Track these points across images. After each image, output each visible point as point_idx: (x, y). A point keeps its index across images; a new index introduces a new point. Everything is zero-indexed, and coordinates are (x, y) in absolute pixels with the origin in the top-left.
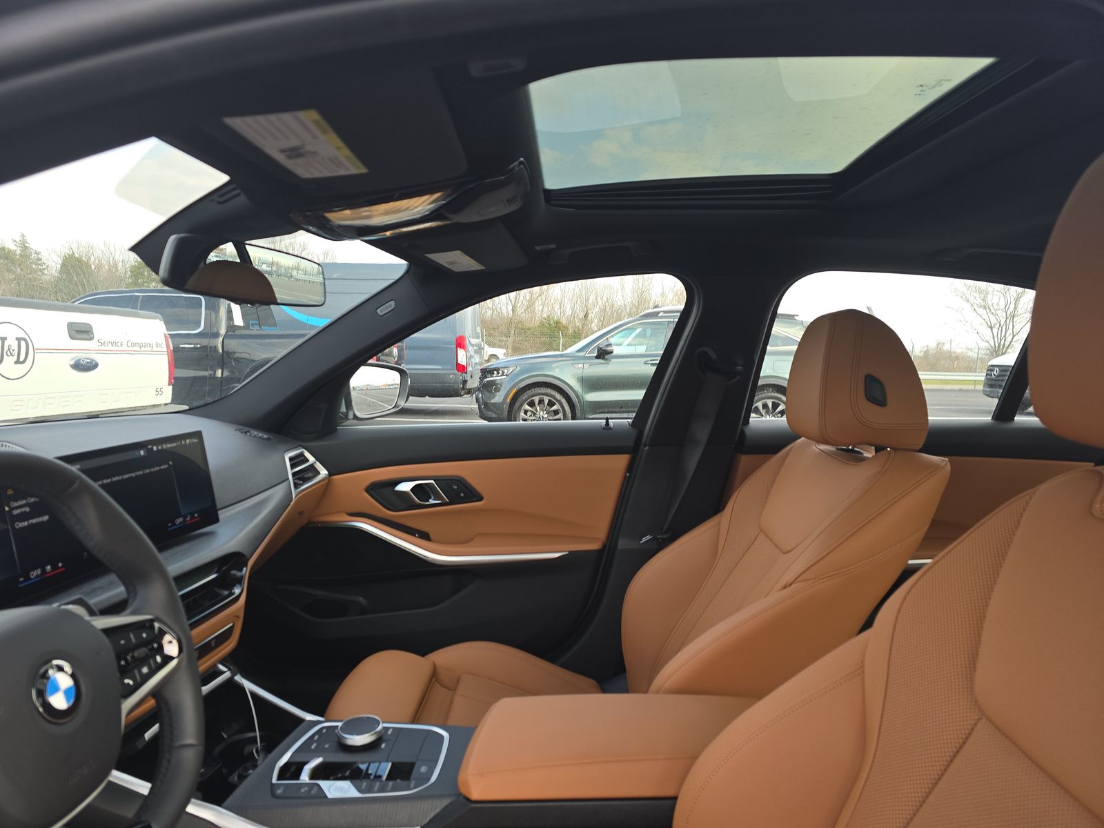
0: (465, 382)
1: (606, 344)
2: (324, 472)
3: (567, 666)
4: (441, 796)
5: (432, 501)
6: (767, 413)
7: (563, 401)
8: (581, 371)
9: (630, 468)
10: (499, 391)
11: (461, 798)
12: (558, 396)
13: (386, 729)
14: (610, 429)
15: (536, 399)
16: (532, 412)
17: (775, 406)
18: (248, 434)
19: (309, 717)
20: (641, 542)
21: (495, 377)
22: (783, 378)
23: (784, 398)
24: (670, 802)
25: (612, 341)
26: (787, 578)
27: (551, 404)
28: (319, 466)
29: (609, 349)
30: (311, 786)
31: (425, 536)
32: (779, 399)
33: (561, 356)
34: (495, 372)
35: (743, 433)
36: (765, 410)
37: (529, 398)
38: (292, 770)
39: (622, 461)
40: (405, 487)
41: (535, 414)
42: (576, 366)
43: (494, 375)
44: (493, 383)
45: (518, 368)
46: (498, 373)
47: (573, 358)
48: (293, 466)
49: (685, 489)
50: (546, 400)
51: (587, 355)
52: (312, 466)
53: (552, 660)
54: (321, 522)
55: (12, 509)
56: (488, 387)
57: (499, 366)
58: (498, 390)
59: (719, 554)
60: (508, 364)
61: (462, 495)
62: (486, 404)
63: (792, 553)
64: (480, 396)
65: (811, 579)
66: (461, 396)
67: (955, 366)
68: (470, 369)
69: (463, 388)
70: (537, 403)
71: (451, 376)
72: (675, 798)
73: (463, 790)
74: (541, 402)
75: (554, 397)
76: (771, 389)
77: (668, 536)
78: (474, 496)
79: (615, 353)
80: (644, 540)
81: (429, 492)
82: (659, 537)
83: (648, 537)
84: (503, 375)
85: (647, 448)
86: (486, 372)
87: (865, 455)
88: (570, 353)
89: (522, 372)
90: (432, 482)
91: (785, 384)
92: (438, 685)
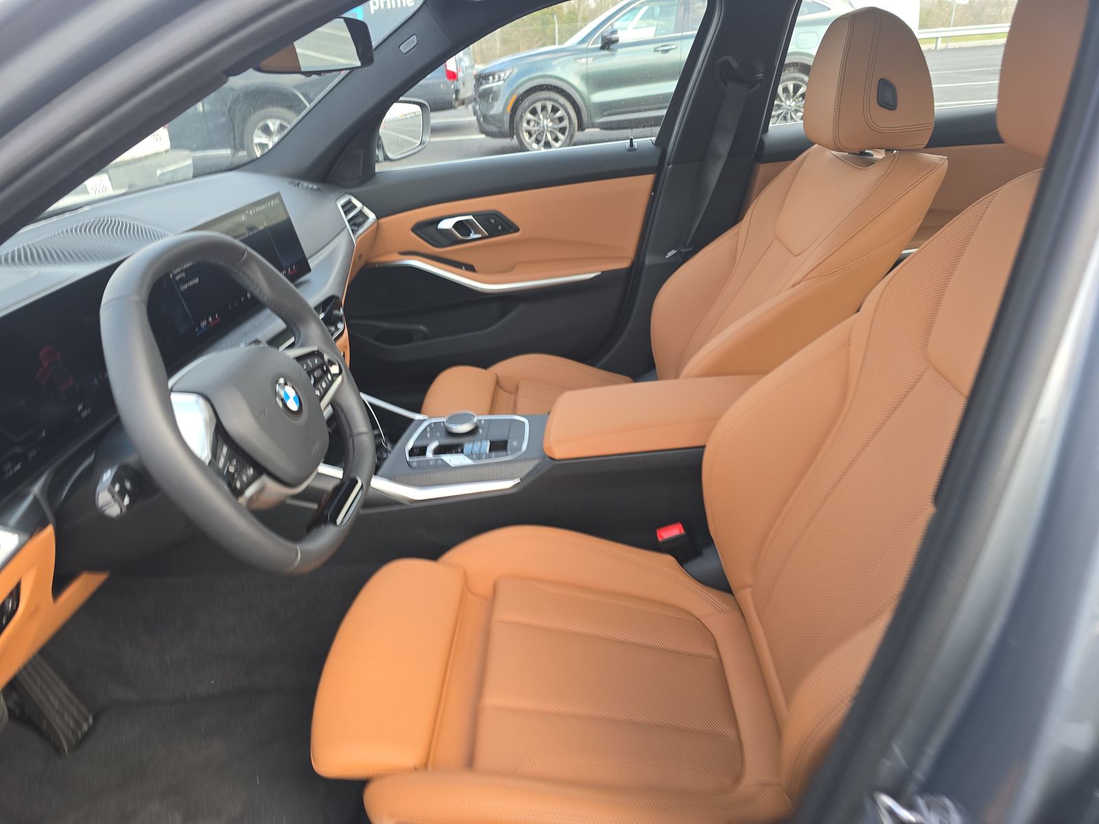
0: (457, 92)
1: (612, 30)
2: (372, 216)
3: (605, 368)
4: (532, 459)
5: (473, 236)
6: (788, 98)
7: (568, 106)
8: (584, 67)
9: (655, 188)
10: (497, 100)
11: (548, 459)
12: (562, 100)
13: (480, 421)
14: (635, 150)
15: (538, 106)
16: (535, 121)
17: (796, 88)
18: (300, 186)
19: (417, 417)
20: (667, 257)
21: (492, 84)
22: (808, 55)
23: (806, 78)
24: (701, 449)
25: (616, 26)
26: (796, 278)
27: (555, 110)
28: (367, 211)
29: (614, 36)
30: (436, 460)
31: (470, 268)
32: (802, 81)
33: (562, 50)
34: (491, 78)
35: (762, 141)
36: (785, 94)
37: (529, 106)
38: (419, 451)
39: (647, 181)
40: (447, 224)
41: (538, 124)
42: (579, 61)
43: (490, 81)
44: (489, 91)
45: (516, 71)
46: (494, 78)
47: (576, 52)
48: (346, 213)
49: (706, 204)
50: (549, 106)
51: (590, 47)
52: (361, 212)
53: (592, 364)
54: (378, 263)
55: (174, 276)
56: (485, 96)
57: (495, 70)
58: (495, 99)
59: (737, 261)
60: (503, 66)
61: (500, 228)
62: (485, 117)
63: (801, 255)
64: (478, 107)
65: (815, 277)
66: (455, 108)
67: (1003, 12)
68: (460, 75)
69: (457, 99)
70: (539, 110)
71: (442, 86)
72: (704, 447)
73: (549, 454)
74: (544, 108)
75: (556, 101)
76: (792, 69)
77: (691, 249)
78: (510, 228)
79: (620, 41)
80: (670, 254)
81: (469, 227)
82: (682, 251)
83: (673, 252)
84: (499, 80)
85: (670, 166)
86: (481, 78)
87: (875, 156)
88: (571, 46)
89: (520, 75)
90: (471, 217)
91: (810, 62)
92: (502, 391)
